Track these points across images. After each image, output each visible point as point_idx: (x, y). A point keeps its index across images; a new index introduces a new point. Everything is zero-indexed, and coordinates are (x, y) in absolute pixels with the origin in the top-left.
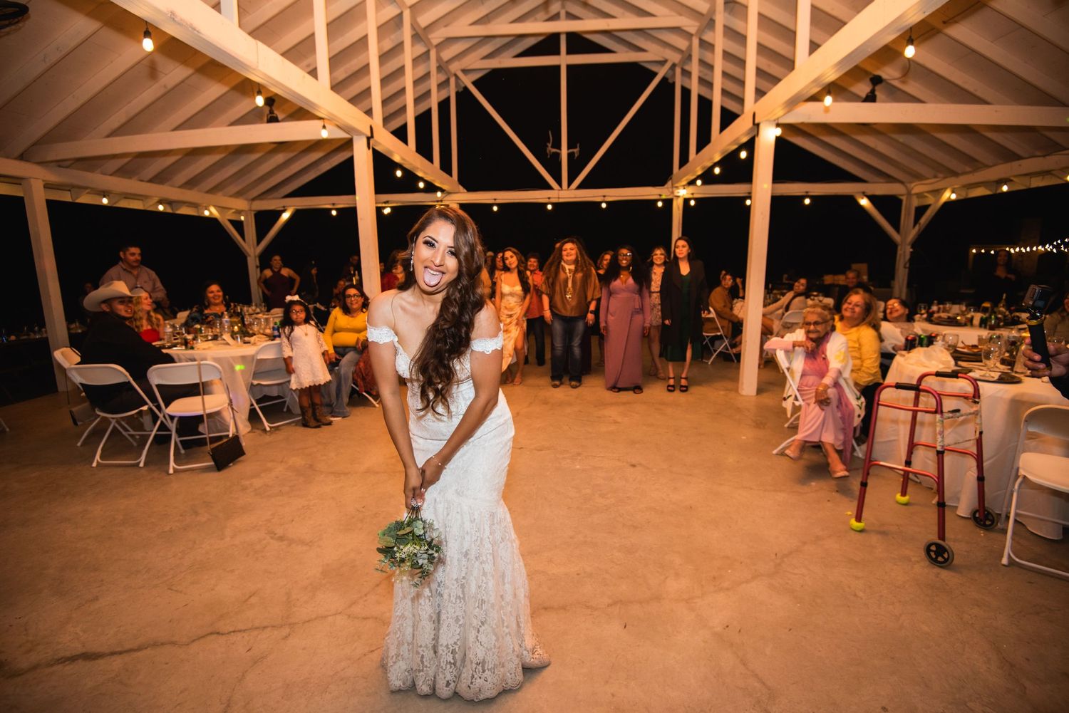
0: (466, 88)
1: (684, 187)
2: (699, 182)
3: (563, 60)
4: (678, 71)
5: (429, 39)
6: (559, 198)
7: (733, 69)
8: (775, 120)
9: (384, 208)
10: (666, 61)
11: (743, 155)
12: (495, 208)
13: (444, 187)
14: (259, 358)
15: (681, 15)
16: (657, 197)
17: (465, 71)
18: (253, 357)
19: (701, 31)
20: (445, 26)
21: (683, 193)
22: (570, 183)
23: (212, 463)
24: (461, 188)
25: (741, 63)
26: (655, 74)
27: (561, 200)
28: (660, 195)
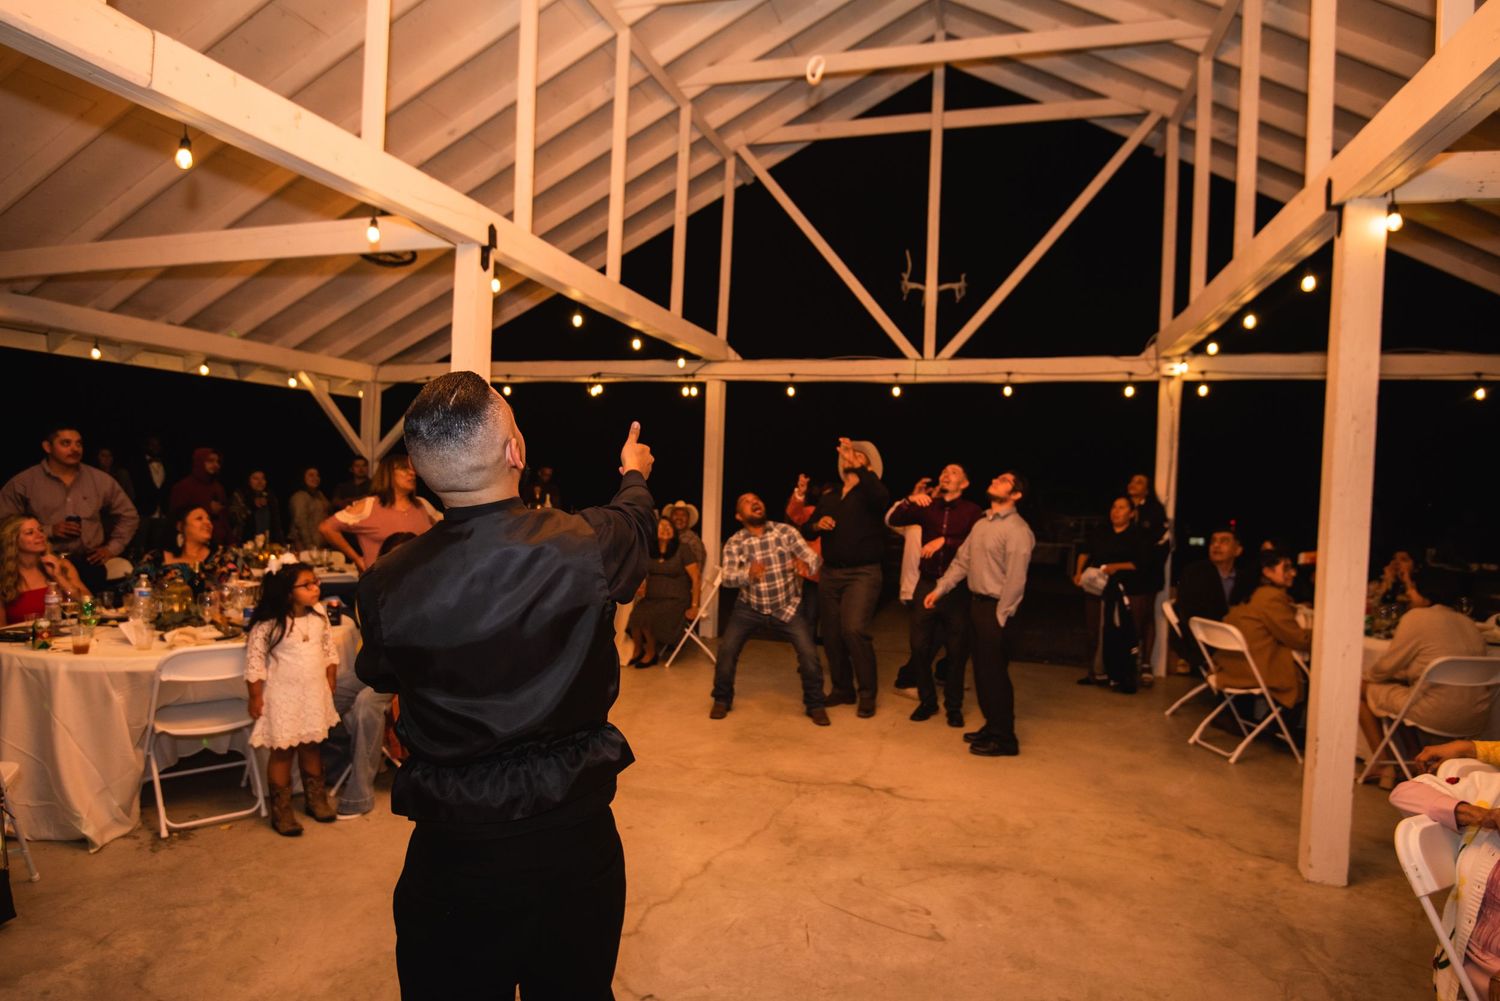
0: (757, 181)
1: (1183, 358)
2: (1213, 348)
3: (937, 121)
4: (1173, 131)
5: (679, 91)
6: (915, 375)
7: (1282, 117)
8: (1385, 195)
9: (592, 385)
10: (1145, 114)
11: (1309, 283)
12: (791, 391)
13: (694, 350)
15: (1172, 16)
16: (1125, 378)
17: (756, 148)
19: (1216, 45)
20: (712, 64)
21: (1181, 370)
22: (939, 348)
24: (732, 353)
25: (1299, 99)
26: (1121, 140)
27: (920, 380)
28: (1130, 374)
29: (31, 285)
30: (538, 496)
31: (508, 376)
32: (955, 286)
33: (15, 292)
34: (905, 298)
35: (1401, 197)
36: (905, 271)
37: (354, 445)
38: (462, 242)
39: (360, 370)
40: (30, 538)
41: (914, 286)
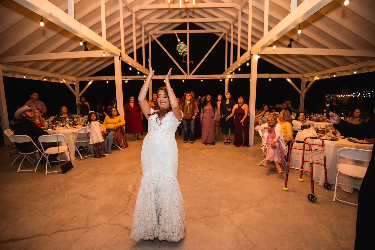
0: (154, 40)
1: (229, 75)
2: (234, 73)
3: (188, 31)
4: (227, 36)
5: (141, 24)
7: (244, 35)
8: (258, 53)
9: (125, 80)
10: (222, 33)
11: (248, 64)
13: (146, 74)
14: (79, 133)
15: (227, 18)
16: (220, 78)
17: (154, 34)
18: (77, 133)
19: (234, 23)
20: (147, 19)
21: (229, 77)
22: (190, 73)
23: (61, 171)
25: (247, 33)
26: (219, 37)
27: (187, 79)
28: (221, 77)
29: (12, 63)
31: (107, 79)
32: (192, 62)
33: (8, 65)
34: (184, 64)
35: (260, 53)
36: (183, 59)
37: (75, 94)
38: (116, 56)
39: (74, 79)
40: (37, 113)
41: (185, 62)
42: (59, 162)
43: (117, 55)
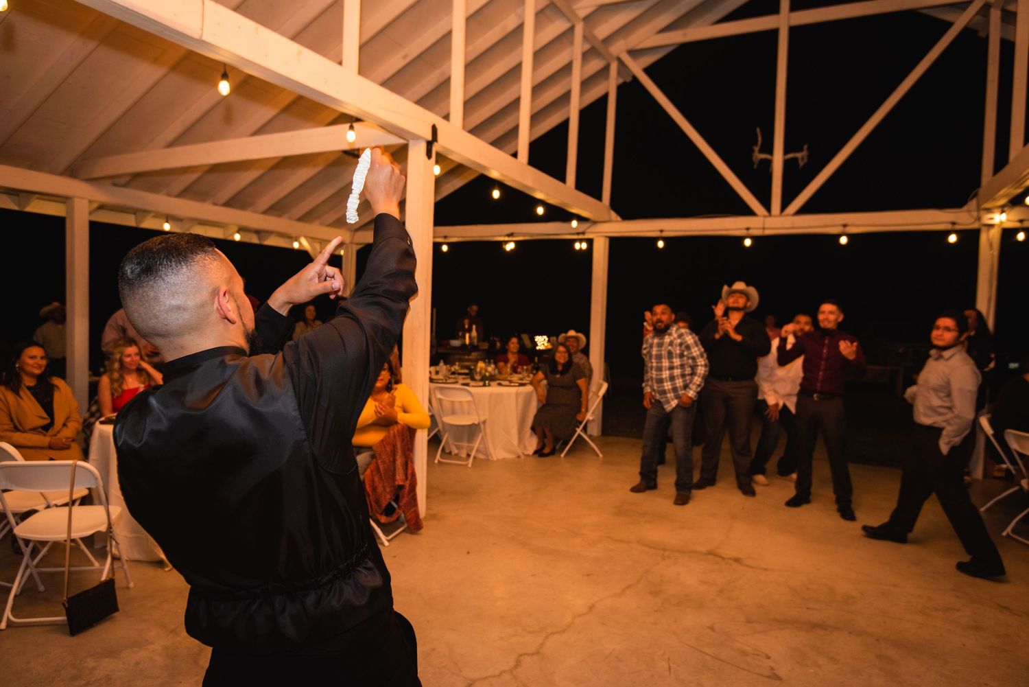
0: (635, 79)
1: (1002, 209)
3: (784, 20)
4: (995, 15)
5: (572, 11)
6: (764, 228)
9: (506, 242)
12: (661, 244)
13: (584, 214)
16: (949, 227)
17: (634, 53)
21: (1000, 219)
22: (784, 206)
24: (613, 215)
26: (948, 25)
27: (768, 232)
28: (954, 223)
29: (125, 180)
30: (467, 327)
31: (446, 237)
32: (799, 155)
33: (115, 185)
34: (755, 166)
36: (756, 144)
38: (413, 139)
40: (128, 359)
41: (763, 156)
42: (63, 573)
43: (417, 138)
